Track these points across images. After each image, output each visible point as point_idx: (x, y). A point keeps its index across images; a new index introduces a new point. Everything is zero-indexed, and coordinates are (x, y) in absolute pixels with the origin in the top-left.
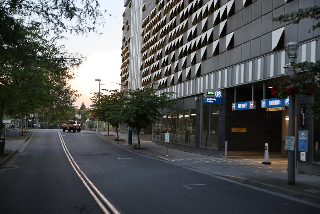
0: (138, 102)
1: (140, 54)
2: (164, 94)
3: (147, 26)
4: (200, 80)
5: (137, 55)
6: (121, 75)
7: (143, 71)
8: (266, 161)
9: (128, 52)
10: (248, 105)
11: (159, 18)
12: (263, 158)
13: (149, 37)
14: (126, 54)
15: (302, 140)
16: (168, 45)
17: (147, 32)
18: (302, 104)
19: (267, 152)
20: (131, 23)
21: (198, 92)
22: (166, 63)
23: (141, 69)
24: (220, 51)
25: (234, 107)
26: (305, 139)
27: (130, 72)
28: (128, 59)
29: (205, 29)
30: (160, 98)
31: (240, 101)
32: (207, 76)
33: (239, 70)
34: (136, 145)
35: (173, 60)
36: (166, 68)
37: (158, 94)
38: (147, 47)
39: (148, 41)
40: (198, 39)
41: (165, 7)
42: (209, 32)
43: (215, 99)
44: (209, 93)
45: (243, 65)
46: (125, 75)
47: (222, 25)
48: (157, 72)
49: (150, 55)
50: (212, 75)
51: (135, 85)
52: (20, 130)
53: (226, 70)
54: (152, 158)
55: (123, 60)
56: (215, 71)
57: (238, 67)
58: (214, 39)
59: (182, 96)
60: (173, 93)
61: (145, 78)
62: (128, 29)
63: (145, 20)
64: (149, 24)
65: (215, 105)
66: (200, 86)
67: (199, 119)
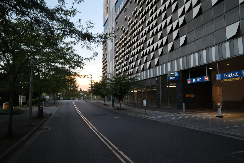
3: (117, 45)
4: (159, 69)
5: (112, 61)
6: (103, 72)
7: (116, 68)
9: (106, 60)
10: (203, 79)
11: (126, 39)
13: (119, 50)
14: (105, 61)
16: (133, 52)
17: (118, 48)
20: (107, 46)
21: (158, 75)
23: (115, 67)
25: (189, 81)
27: (108, 70)
28: (106, 63)
32: (164, 65)
35: (137, 59)
36: (132, 64)
38: (118, 56)
39: (119, 53)
40: (155, 44)
41: (129, 33)
43: (175, 77)
45: (196, 54)
46: (105, 71)
47: (175, 33)
48: (125, 68)
49: (121, 59)
50: (169, 64)
53: (181, 59)
54: (135, 116)
55: (103, 65)
56: (172, 61)
57: (192, 56)
58: (169, 42)
59: (145, 78)
60: (138, 77)
61: (117, 72)
62: (106, 49)
63: (116, 42)
64: (119, 44)
66: (159, 71)
67: (160, 91)
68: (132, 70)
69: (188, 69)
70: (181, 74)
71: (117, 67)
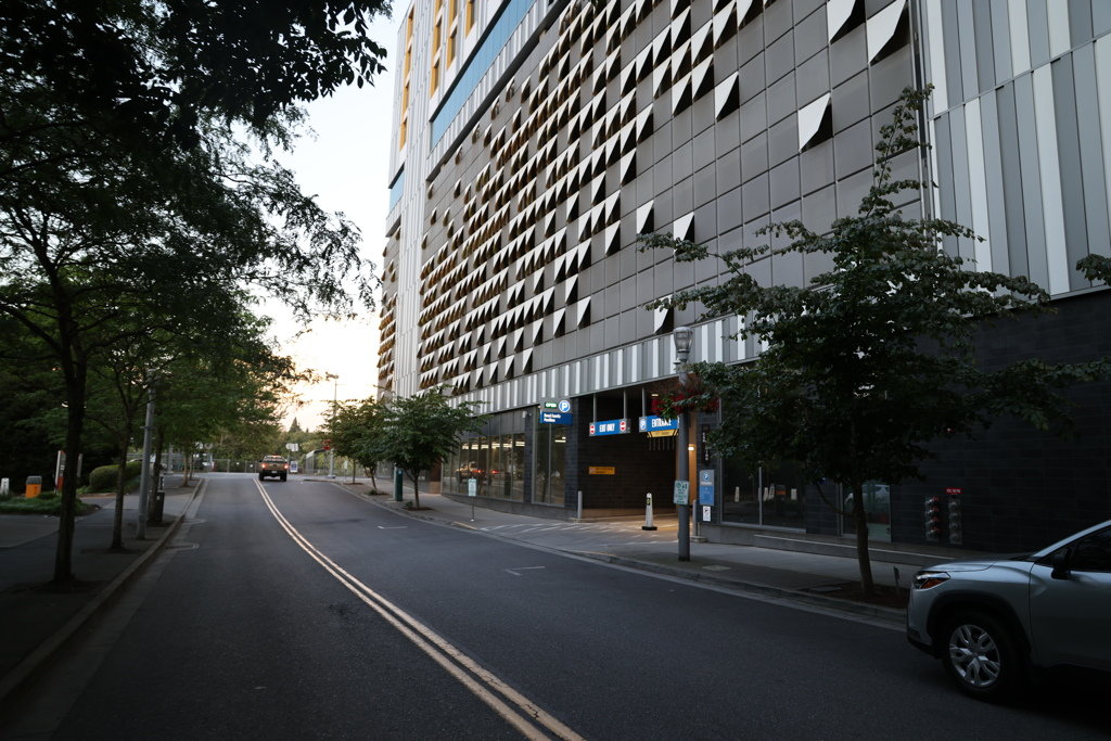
0: (415, 421)
1: (417, 327)
2: (463, 405)
3: (430, 276)
4: (531, 380)
5: (412, 330)
6: (379, 366)
7: (423, 360)
8: (649, 526)
9: (393, 323)
10: (617, 427)
11: (454, 263)
12: (644, 519)
13: (434, 296)
14: (388, 328)
15: (705, 486)
16: (472, 314)
17: (430, 287)
18: (703, 426)
19: (649, 509)
20: (398, 269)
21: (529, 403)
22: (467, 348)
23: (420, 356)
24: (567, 330)
25: (592, 429)
26: (710, 483)
27: (397, 361)
28: (392, 336)
29: (540, 288)
30: (457, 413)
31: (603, 418)
32: (544, 373)
33: (601, 364)
34: (411, 503)
35: (481, 342)
36: (467, 356)
37: (453, 404)
38: (431, 316)
39: (432, 305)
40: (527, 305)
41: (464, 245)
42: (547, 295)
43: (559, 416)
44: (548, 405)
45: (607, 356)
46: (386, 366)
47: (570, 283)
48: (450, 363)
49: (437, 330)
50: (554, 371)
51: (407, 386)
52: (183, 476)
53: (578, 364)
54: (443, 525)
55: (383, 339)
56: (559, 365)
57: (598, 358)
58: (556, 307)
59: (499, 409)
60: (480, 402)
61: (426, 374)
62: (394, 280)
63: (426, 264)
64: (434, 272)
65: (558, 427)
66: (533, 390)
67: (531, 452)
68: (466, 376)
69: (592, 395)
70: (577, 408)
71: (425, 358)
